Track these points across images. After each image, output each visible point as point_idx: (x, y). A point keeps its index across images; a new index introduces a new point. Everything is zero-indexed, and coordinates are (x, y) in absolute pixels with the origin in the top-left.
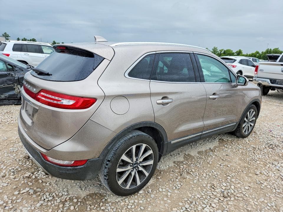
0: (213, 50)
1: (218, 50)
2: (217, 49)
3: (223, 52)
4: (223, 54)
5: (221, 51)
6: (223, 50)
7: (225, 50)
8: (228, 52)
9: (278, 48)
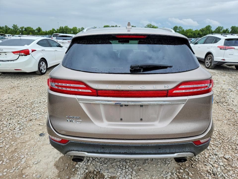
0: (14, 27)
1: (19, 28)
2: (17, 26)
3: (24, 29)
4: (24, 31)
5: (22, 28)
6: (23, 27)
7: (26, 27)
8: (29, 30)
9: (67, 26)
